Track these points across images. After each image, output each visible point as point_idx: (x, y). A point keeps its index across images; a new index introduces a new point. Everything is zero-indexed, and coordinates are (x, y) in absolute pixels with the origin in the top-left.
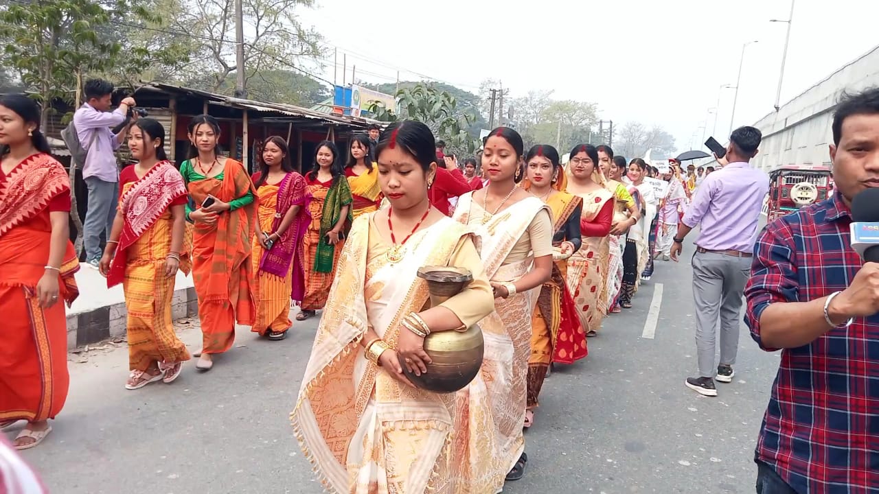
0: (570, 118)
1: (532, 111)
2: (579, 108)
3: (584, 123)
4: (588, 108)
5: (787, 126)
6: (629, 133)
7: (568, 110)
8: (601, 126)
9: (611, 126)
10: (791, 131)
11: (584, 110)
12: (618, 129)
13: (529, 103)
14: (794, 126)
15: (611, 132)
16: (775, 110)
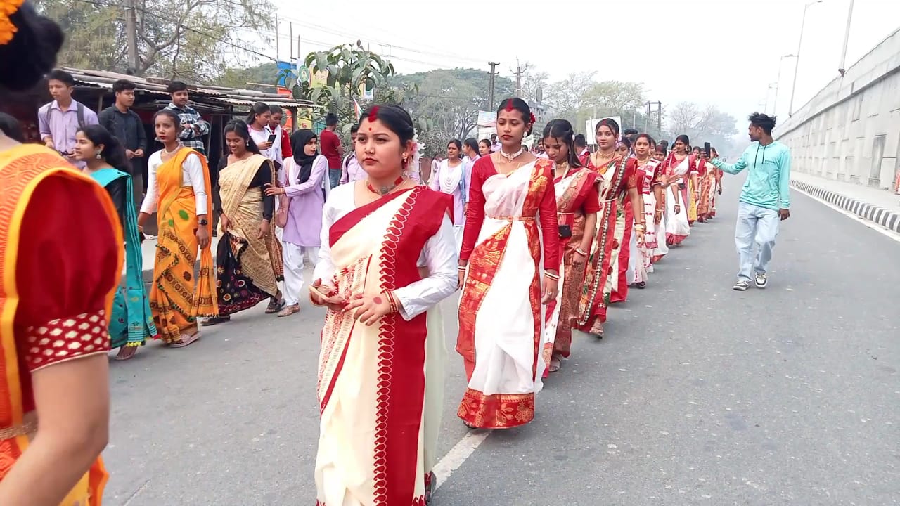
0: (613, 100)
1: (573, 95)
2: (624, 89)
3: (629, 104)
4: (633, 89)
5: (854, 91)
6: (681, 115)
7: (610, 92)
8: (649, 108)
9: (660, 108)
10: (858, 98)
11: (628, 91)
12: (668, 110)
13: (570, 85)
14: (862, 91)
15: (660, 114)
16: (839, 74)
